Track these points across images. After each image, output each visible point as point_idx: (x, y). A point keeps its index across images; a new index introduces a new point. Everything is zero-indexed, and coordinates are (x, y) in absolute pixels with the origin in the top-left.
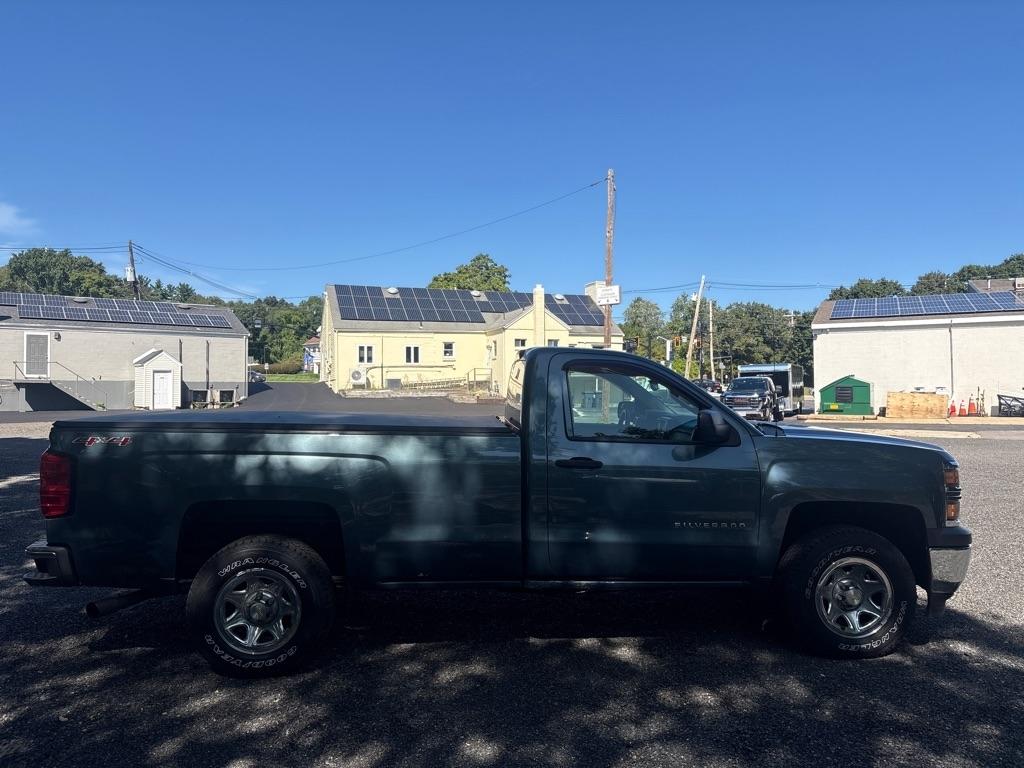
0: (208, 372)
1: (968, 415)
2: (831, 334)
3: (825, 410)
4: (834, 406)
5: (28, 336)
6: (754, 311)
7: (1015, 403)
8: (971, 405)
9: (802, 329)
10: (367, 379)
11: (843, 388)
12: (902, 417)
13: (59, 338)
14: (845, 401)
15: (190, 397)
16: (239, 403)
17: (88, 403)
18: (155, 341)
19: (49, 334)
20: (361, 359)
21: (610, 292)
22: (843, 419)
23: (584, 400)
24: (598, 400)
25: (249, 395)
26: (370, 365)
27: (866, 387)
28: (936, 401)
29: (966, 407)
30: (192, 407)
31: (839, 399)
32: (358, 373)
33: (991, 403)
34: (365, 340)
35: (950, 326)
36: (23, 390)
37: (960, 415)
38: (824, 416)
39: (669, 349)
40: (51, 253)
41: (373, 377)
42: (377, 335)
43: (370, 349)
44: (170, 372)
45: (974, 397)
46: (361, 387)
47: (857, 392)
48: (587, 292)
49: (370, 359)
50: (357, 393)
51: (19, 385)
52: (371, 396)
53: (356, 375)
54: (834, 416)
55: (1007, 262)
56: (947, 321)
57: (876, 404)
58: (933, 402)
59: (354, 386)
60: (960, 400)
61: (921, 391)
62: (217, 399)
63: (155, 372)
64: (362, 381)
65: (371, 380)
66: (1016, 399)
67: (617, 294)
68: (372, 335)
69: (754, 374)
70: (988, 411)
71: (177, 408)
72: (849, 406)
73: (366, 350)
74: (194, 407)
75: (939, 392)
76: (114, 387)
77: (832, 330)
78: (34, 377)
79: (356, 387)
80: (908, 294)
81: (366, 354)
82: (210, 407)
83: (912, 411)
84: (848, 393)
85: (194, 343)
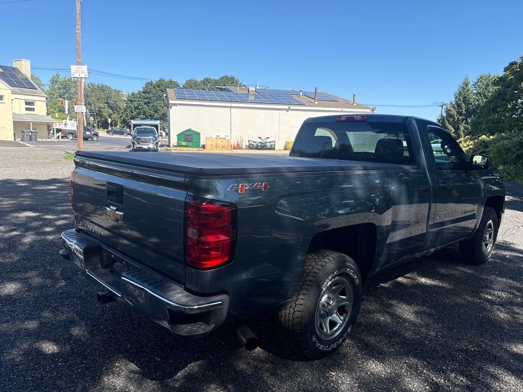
1: (237, 149)
2: (179, 107)
3: (179, 145)
4: (184, 144)
6: (103, 89)
7: (254, 144)
8: (238, 144)
9: (131, 101)
11: (188, 135)
12: (212, 150)
14: (189, 141)
21: (81, 70)
22: (189, 150)
23: (23, 136)
24: (33, 136)
27: (199, 134)
28: (226, 142)
29: (236, 145)
31: (186, 140)
33: (245, 143)
35: (231, 107)
37: (234, 149)
38: (180, 148)
39: (67, 107)
45: (239, 141)
47: (194, 137)
48: (15, 65)
54: (184, 149)
55: (222, 78)
56: (229, 105)
57: (202, 143)
58: (225, 142)
60: (234, 142)
61: (219, 137)
66: (254, 142)
67: (86, 71)
69: (140, 125)
70: (244, 147)
72: (191, 144)
75: (227, 138)
77: (179, 104)
80: (182, 88)
83: (216, 147)
84: (189, 137)
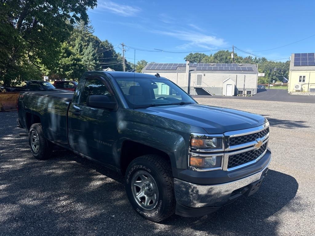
0: (244, 85)
5: (198, 75)
10: (302, 88)
13: (205, 75)
15: (238, 92)
16: (253, 95)
17: (210, 93)
18: (230, 76)
19: (202, 74)
20: (300, 81)
25: (257, 93)
26: (304, 83)
30: (238, 95)
32: (298, 86)
34: (302, 74)
36: (195, 89)
40: (224, 52)
41: (304, 87)
42: (308, 71)
43: (304, 77)
44: (231, 85)
46: (299, 91)
49: (304, 81)
50: (296, 93)
51: (195, 88)
52: (301, 95)
53: (297, 87)
59: (296, 90)
62: (246, 94)
63: (227, 85)
64: (300, 89)
65: (304, 89)
68: (306, 71)
71: (233, 96)
73: (302, 77)
74: (238, 96)
76: (217, 89)
78: (198, 86)
79: (297, 91)
81: (302, 79)
82: (243, 96)
85: (241, 76)
